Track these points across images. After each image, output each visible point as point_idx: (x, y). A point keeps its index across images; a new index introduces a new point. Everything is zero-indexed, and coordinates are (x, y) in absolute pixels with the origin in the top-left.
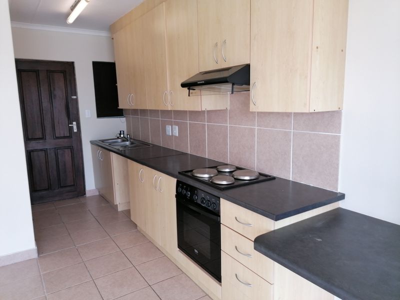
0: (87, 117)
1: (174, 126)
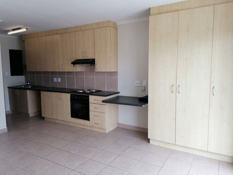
0: (6, 75)
1: (58, 78)
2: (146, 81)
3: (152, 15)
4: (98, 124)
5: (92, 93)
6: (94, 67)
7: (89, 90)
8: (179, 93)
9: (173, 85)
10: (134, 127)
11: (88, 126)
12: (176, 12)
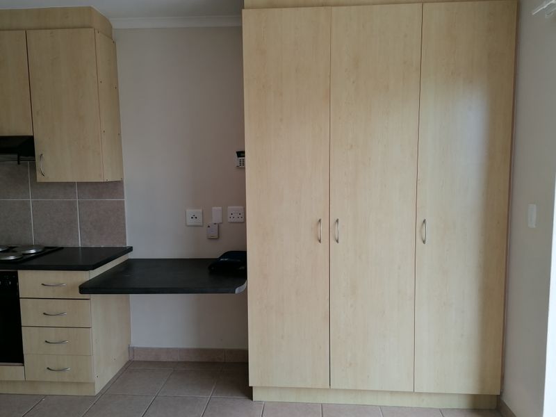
2: (220, 208)
3: (249, 8)
4: (59, 370)
5: (27, 263)
6: (33, 167)
7: (10, 250)
8: (337, 241)
9: (320, 221)
10: (188, 351)
11: (14, 382)
12: (323, 8)
